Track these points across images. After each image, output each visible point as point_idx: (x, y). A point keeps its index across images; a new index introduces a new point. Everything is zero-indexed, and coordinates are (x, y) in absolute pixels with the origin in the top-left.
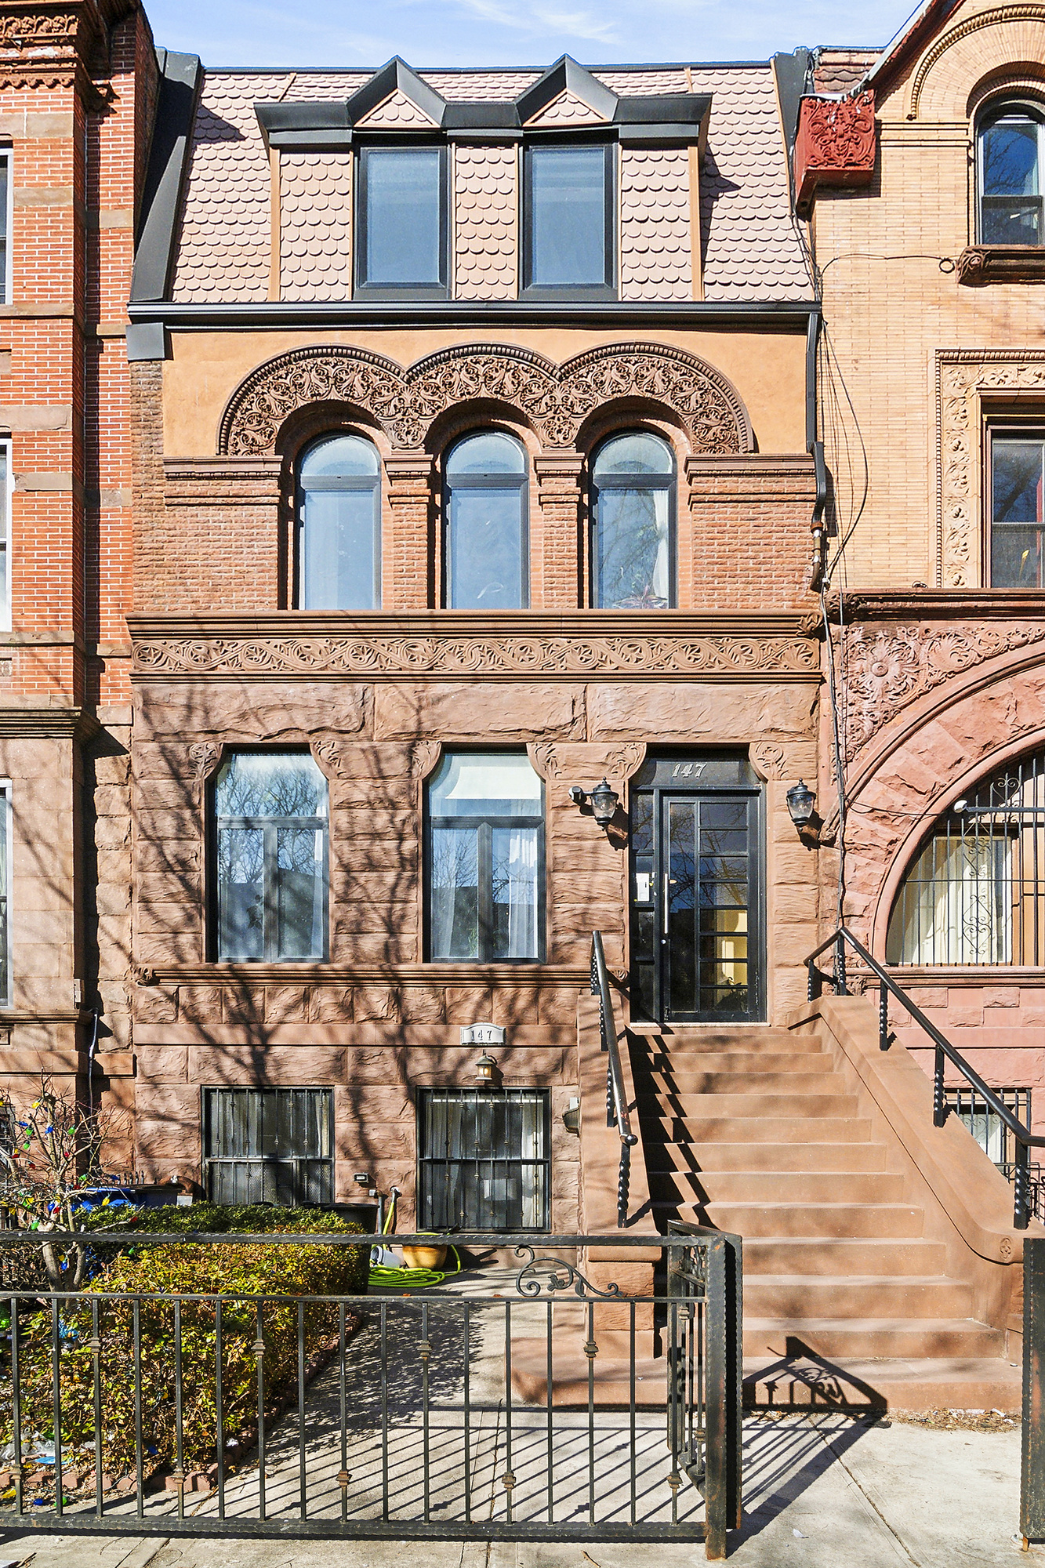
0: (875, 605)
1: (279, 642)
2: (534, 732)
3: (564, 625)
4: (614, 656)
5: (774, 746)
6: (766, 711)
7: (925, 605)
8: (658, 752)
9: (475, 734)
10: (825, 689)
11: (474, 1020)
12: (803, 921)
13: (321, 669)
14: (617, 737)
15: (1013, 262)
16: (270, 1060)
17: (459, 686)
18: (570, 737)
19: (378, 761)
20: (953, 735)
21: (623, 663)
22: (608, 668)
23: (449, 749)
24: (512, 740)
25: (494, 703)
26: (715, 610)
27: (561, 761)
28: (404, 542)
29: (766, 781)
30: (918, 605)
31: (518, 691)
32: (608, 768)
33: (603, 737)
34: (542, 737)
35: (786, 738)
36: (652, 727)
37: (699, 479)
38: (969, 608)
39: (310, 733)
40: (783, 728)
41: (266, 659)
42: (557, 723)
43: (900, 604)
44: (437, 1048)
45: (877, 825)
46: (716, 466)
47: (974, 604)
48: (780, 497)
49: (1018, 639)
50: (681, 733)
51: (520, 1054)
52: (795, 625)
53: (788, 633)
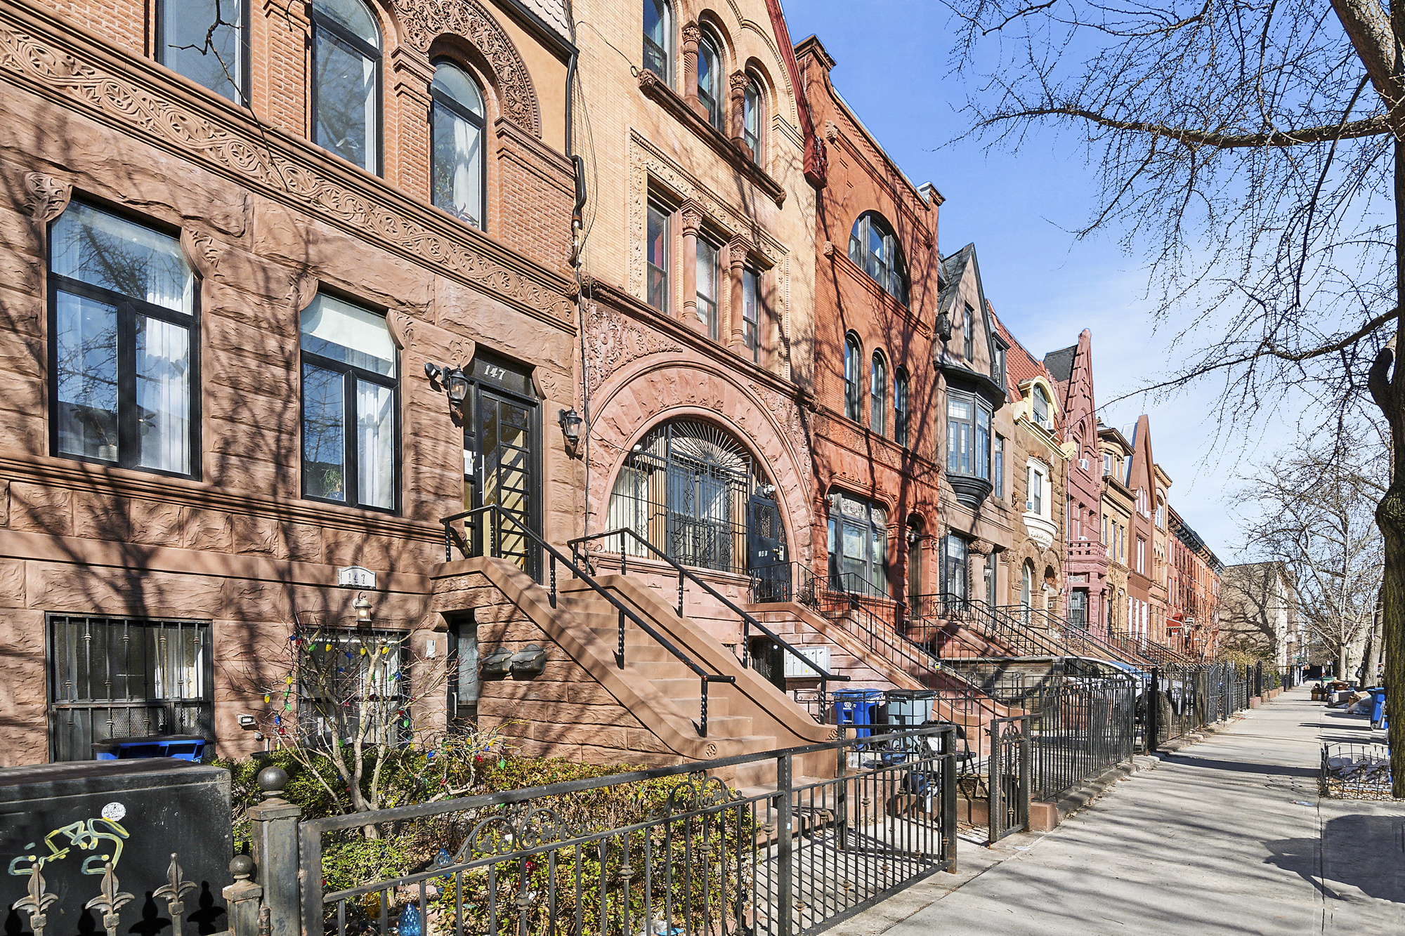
0: (604, 292)
1: (150, 96)
2: (398, 301)
3: (422, 214)
4: (454, 257)
5: (551, 374)
6: (547, 345)
7: (627, 304)
8: (484, 353)
9: (349, 284)
10: (577, 340)
11: (355, 563)
12: (566, 512)
13: (196, 150)
14: (456, 329)
15: (665, 95)
16: (148, 586)
17: (342, 234)
18: (424, 317)
19: (267, 279)
20: (636, 399)
21: (461, 268)
22: (451, 267)
23: (325, 290)
24: (379, 301)
25: (366, 261)
26: (516, 250)
27: (417, 335)
28: (283, 58)
29: (544, 398)
30: (623, 302)
31: (384, 257)
32: (450, 354)
33: (446, 325)
34: (403, 308)
35: (556, 369)
36: (480, 330)
37: (508, 138)
38: (645, 316)
39: (186, 217)
40: (556, 362)
41: (131, 109)
42: (416, 301)
43: (616, 298)
44: (323, 587)
45: (602, 450)
46: (519, 135)
47: (648, 314)
48: (554, 183)
49: (663, 347)
50: (499, 342)
51: (394, 598)
52: (564, 286)
53: (560, 290)
